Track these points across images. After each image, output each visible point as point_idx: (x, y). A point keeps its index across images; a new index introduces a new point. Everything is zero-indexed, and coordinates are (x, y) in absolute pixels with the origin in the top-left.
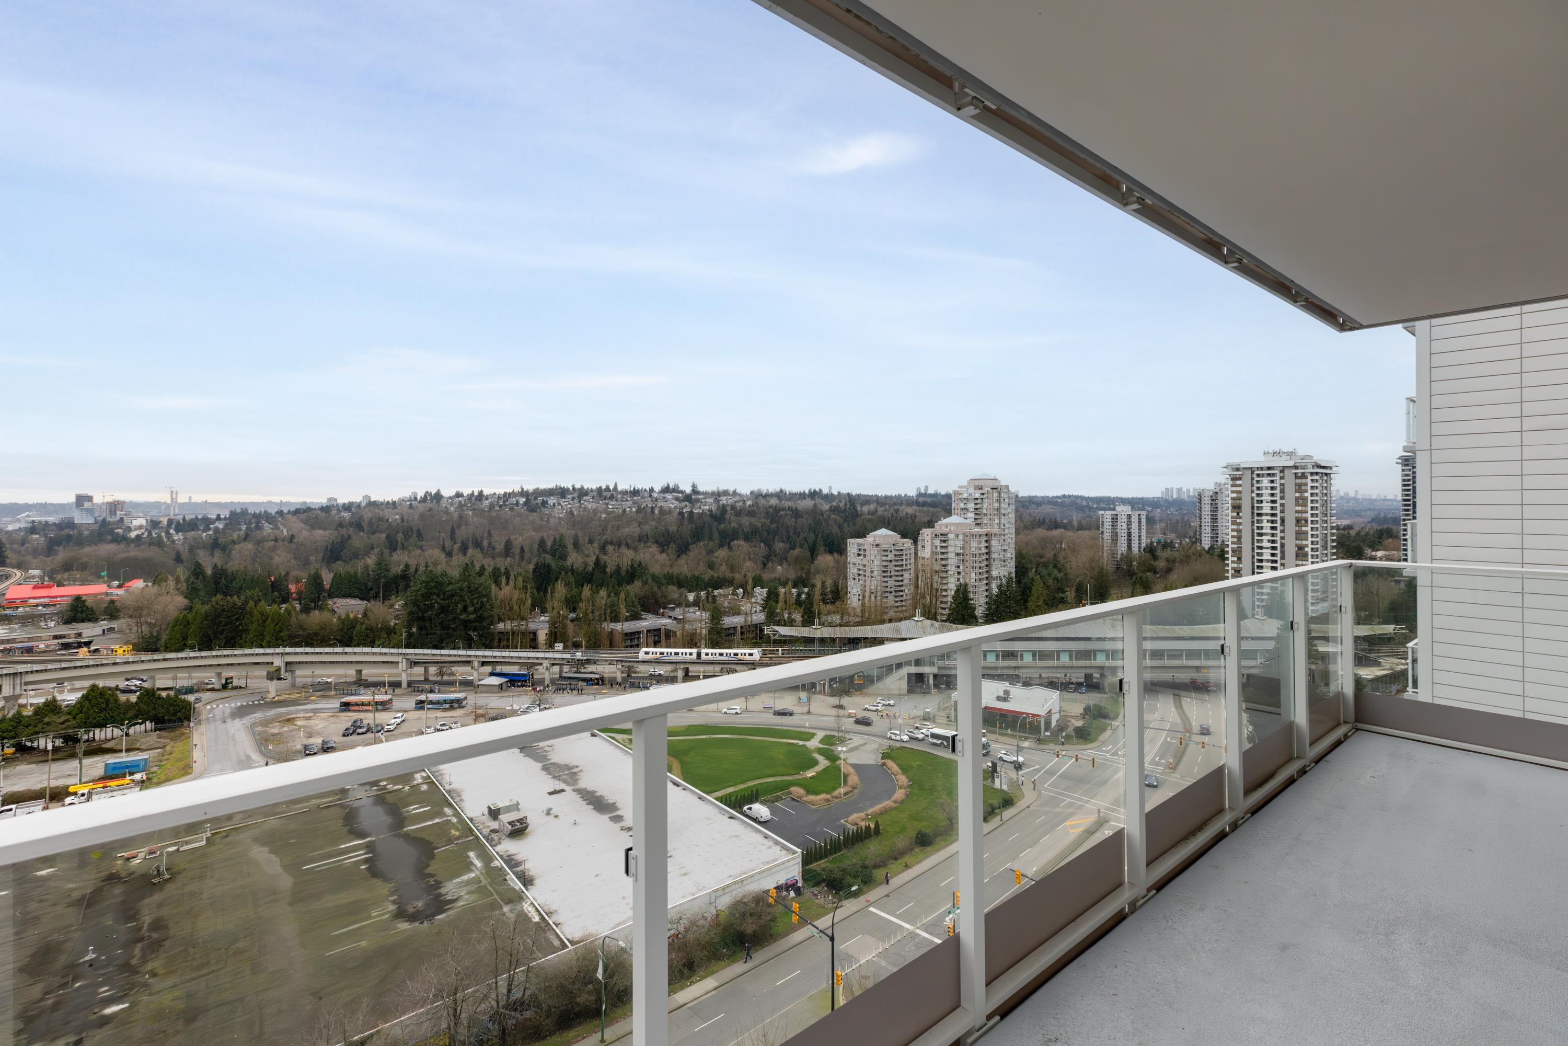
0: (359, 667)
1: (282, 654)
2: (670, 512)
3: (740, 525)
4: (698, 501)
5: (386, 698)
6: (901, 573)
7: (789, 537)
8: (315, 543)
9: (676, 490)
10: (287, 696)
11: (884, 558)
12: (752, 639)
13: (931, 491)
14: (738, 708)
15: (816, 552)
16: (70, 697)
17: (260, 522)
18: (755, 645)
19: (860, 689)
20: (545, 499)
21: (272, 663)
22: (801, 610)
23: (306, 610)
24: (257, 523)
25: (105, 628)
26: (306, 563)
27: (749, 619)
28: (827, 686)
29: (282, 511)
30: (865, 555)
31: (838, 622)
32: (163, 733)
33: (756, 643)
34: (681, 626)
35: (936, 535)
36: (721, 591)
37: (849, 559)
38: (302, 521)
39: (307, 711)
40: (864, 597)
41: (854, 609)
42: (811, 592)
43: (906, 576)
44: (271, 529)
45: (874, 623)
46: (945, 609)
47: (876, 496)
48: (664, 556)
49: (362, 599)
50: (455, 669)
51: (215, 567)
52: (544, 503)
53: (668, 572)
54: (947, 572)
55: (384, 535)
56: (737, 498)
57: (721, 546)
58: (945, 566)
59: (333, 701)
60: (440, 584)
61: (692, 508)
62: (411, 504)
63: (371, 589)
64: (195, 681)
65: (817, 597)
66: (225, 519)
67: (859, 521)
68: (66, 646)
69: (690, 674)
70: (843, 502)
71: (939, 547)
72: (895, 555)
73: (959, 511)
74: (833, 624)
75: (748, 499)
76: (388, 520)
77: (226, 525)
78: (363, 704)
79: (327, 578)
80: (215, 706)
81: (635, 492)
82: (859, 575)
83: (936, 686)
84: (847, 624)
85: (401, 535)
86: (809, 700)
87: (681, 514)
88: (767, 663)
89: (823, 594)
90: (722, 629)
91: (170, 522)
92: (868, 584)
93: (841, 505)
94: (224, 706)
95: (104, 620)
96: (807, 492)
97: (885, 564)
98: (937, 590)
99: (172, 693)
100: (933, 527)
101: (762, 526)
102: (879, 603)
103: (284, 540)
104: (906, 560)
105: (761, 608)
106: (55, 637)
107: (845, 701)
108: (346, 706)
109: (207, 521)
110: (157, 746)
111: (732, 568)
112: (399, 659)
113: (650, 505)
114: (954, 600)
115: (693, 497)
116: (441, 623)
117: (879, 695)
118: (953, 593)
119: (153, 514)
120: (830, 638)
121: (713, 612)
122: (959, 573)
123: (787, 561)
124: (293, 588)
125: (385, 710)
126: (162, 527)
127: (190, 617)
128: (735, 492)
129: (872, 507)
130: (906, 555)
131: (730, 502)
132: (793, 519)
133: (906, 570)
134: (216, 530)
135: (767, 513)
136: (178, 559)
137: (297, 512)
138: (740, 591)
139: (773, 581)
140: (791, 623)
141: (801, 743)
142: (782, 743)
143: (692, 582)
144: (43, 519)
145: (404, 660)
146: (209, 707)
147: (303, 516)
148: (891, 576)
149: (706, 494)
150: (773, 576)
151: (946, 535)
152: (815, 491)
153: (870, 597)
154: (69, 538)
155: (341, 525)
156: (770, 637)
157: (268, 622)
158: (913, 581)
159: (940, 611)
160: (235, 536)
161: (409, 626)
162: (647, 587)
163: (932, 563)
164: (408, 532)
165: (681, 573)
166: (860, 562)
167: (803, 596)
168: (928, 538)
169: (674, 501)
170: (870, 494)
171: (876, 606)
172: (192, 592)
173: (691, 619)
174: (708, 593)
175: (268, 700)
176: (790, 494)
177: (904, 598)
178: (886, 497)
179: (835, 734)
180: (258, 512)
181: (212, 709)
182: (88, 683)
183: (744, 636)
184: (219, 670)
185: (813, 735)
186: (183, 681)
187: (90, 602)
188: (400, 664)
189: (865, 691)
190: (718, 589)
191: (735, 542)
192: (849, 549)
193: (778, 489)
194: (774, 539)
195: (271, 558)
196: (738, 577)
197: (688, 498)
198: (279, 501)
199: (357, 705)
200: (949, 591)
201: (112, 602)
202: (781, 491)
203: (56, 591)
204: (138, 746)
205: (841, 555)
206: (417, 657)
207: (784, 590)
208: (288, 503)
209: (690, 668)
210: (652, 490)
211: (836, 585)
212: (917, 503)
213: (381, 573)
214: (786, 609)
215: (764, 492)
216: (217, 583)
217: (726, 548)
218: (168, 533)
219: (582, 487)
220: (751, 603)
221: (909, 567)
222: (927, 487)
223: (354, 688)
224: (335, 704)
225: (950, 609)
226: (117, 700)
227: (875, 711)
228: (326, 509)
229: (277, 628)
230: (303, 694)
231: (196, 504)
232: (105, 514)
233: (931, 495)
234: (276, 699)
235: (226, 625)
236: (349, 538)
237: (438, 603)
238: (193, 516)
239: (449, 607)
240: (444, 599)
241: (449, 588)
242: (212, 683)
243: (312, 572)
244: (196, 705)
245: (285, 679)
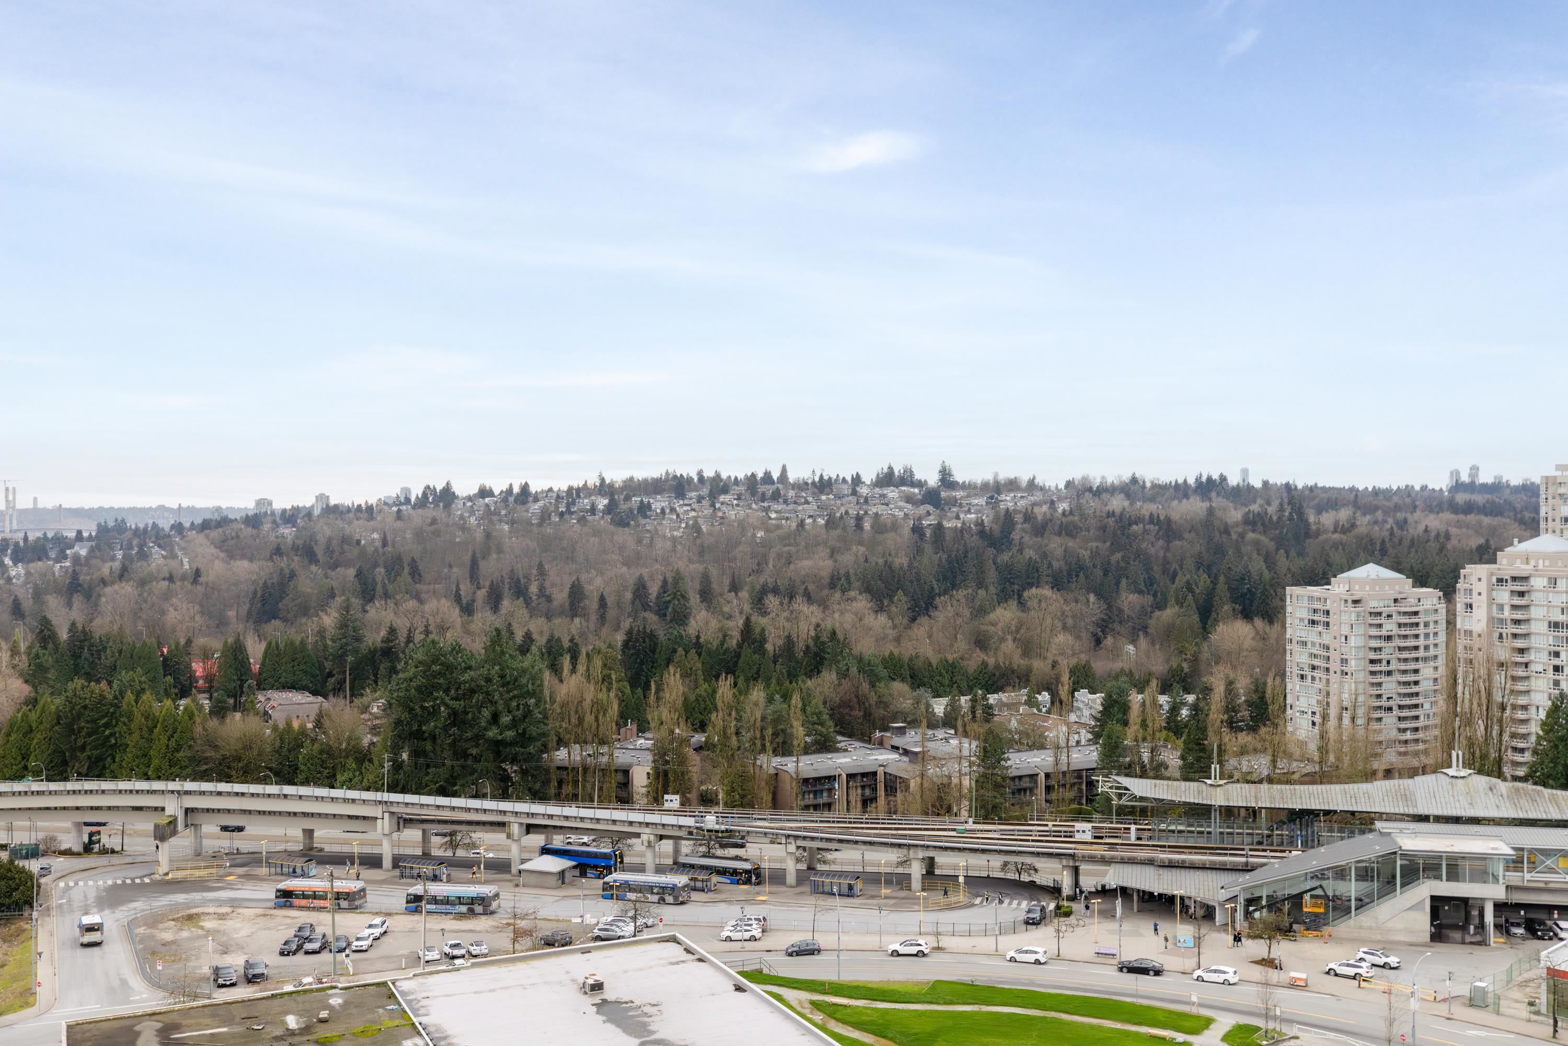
0: (309, 824)
1: (178, 792)
2: (895, 526)
3: (1044, 555)
4: (954, 502)
5: (353, 886)
6: (1412, 666)
7: (1150, 582)
8: (235, 584)
9: (907, 479)
10: (188, 872)
11: (1374, 632)
12: (1072, 801)
13: (1486, 478)
14: (1041, 950)
15: (1214, 615)
17: (145, 544)
18: (1081, 815)
19: (1315, 924)
20: (645, 500)
21: (163, 809)
22: (1180, 742)
23: (219, 711)
24: (141, 547)
26: (222, 623)
27: (1064, 758)
28: (1240, 915)
29: (180, 524)
30: (1328, 624)
31: (1265, 773)
33: (1080, 812)
34: (918, 768)
35: (1500, 581)
36: (1003, 697)
37: (1289, 633)
38: (213, 542)
39: (220, 902)
40: (1325, 717)
41: (1302, 744)
42: (1201, 705)
43: (1427, 671)
44: (164, 557)
45: (1350, 778)
46: (1522, 751)
47: (1352, 489)
48: (882, 619)
49: (315, 693)
50: (477, 836)
51: (73, 626)
52: (644, 509)
53: (891, 653)
54: (1526, 665)
55: (352, 572)
56: (1037, 497)
57: (1003, 597)
58: (1522, 651)
59: (266, 886)
60: (449, 668)
61: (941, 517)
62: (399, 511)
63: (330, 675)
64: (41, 835)
65: (1216, 714)
66: (90, 538)
67: (1312, 546)
69: (937, 872)
70: (1275, 504)
71: (1507, 609)
72: (1400, 625)
73: (1558, 525)
74: (1254, 777)
75: (1060, 499)
76: (358, 542)
77: (92, 550)
78: (315, 896)
79: (255, 651)
80: (71, 884)
81: (823, 485)
82: (1314, 668)
83: (1503, 928)
84: (1286, 779)
85: (382, 570)
86: (1198, 941)
87: (917, 530)
88: (1103, 857)
89: (1231, 708)
90: (1004, 778)
92: (1334, 688)
93: (1271, 510)
94: (86, 884)
96: (1191, 481)
97: (1374, 644)
98: (1503, 708)
99: (5, 856)
100: (1494, 561)
101: (1092, 557)
102: (1361, 732)
103: (183, 578)
104: (1427, 636)
105: (1090, 736)
107: (1282, 949)
108: (286, 898)
109: (62, 543)
111: (1027, 648)
112: (376, 812)
113: (853, 512)
114: (1547, 732)
115: (943, 494)
116: (453, 745)
117: (1363, 942)
118: (1542, 715)
120: (1247, 808)
121: (985, 741)
122: (1557, 669)
123: (1146, 633)
124: (198, 668)
125: (353, 909)
127: (33, 717)
128: (1032, 484)
129: (1344, 515)
130: (1426, 625)
131: (1022, 503)
132: (1161, 543)
133: (1426, 659)
134: (76, 559)
135: (1104, 528)
136: (17, 611)
137: (205, 526)
138: (1044, 697)
139: (1116, 677)
140: (1156, 771)
141: (1180, 1037)
142: (1137, 1034)
143: (941, 675)
145: (386, 815)
146: (62, 884)
147: (215, 534)
148: (1389, 673)
149: (969, 487)
150: (1118, 666)
151: (1525, 579)
152: (1209, 479)
153: (1340, 718)
155: (278, 551)
156: (1109, 800)
157: (156, 731)
158: (1443, 684)
159: (1510, 755)
160: (106, 571)
161: (396, 749)
162: (846, 684)
163: (1491, 645)
164: (394, 565)
165: (917, 656)
166: (1317, 640)
167: (1185, 712)
168: (1482, 587)
169: (902, 504)
170: (1338, 484)
171: (1353, 738)
172: (36, 673)
173: (939, 755)
174: (974, 701)
175: (157, 877)
176: (1155, 486)
177: (1420, 724)
178: (1376, 492)
179: (1259, 1023)
180: (142, 525)
181: (68, 888)
183: (1054, 796)
184: (76, 817)
185: (1208, 1022)
186: (22, 838)
188: (379, 822)
189: (1327, 930)
190: (995, 691)
191: (1034, 590)
192: (1289, 609)
193: (1126, 477)
194: (1118, 584)
195: (163, 612)
196: (1039, 666)
197: (932, 497)
198: (176, 506)
199: (304, 896)
200: (1533, 710)
202: (1134, 480)
205: (1271, 622)
206: (409, 810)
207: (1140, 697)
208: (191, 510)
209: (937, 860)
210: (857, 480)
211: (1259, 689)
212: (1454, 507)
213: (347, 644)
214: (1144, 739)
215: (1097, 483)
216: (76, 656)
217: (1013, 604)
219: (718, 476)
220: (1068, 724)
221: (1432, 652)
222: (1475, 470)
223: (299, 863)
224: (268, 892)
225: (1535, 752)
227: (1354, 978)
228: (253, 521)
229: (172, 743)
230: (214, 871)
231: (46, 511)
233: (1485, 488)
234: (170, 876)
235: (89, 735)
236: (293, 575)
237: (447, 706)
238: (39, 534)
239: (467, 713)
240: (456, 699)
241: (466, 677)
242: (70, 841)
243: (230, 640)
244: (43, 881)
245: (183, 842)
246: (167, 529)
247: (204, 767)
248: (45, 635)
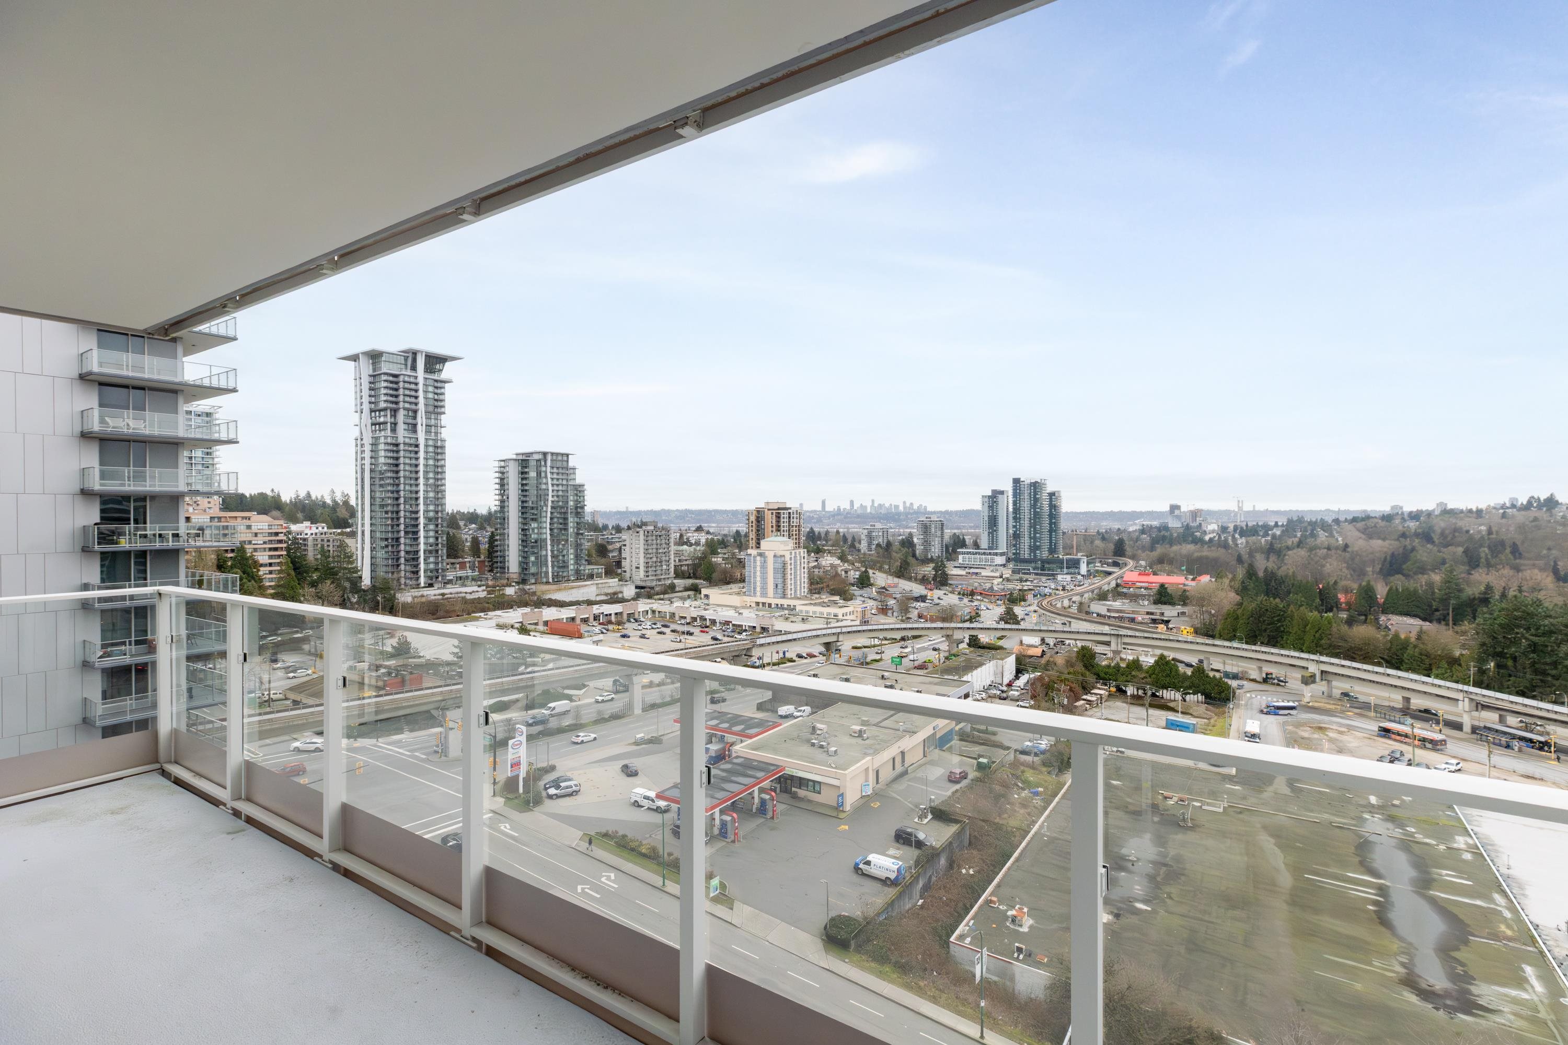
0: (1407, 694)
1: (1317, 661)
5: (1438, 737)
8: (1372, 553)
10: (1322, 704)
16: (1148, 660)
17: (1315, 529)
21: (1307, 668)
23: (1350, 622)
24: (1312, 531)
25: (1179, 611)
26: (1362, 573)
29: (1338, 519)
32: (1210, 707)
38: (1359, 530)
39: (1341, 725)
44: (1326, 537)
49: (1424, 620)
50: (1551, 728)
51: (1266, 570)
55: (1460, 550)
59: (1372, 722)
60: (1531, 615)
62: (1504, 512)
63: (1437, 610)
64: (1240, 669)
66: (1283, 525)
68: (1154, 621)
76: (1468, 532)
77: (1283, 531)
78: (1406, 736)
79: (1381, 591)
80: (1254, 696)
85: (1486, 550)
91: (1236, 528)
94: (1261, 698)
95: (1179, 605)
99: (1218, 675)
103: (1337, 548)
106: (1148, 613)
108: (1385, 732)
109: (1266, 528)
110: (1205, 716)
112: (1460, 696)
116: (1533, 664)
119: (1224, 520)
124: (1342, 597)
125: (1434, 750)
126: (1229, 532)
127: (1239, 612)
134: (1274, 536)
136: (1240, 560)
137: (1355, 520)
144: (1149, 523)
145: (1467, 700)
146: (1248, 695)
147: (1360, 525)
154: (1164, 538)
155: (1403, 535)
157: (1308, 628)
160: (1289, 543)
161: (1481, 661)
164: (1497, 547)
172: (1243, 590)
175: (1302, 703)
180: (1314, 520)
181: (1251, 698)
182: (1158, 652)
184: (1259, 664)
186: (1232, 667)
187: (1170, 590)
188: (1461, 702)
195: (1323, 566)
198: (1337, 510)
199: (1399, 735)
201: (1185, 591)
203: (1152, 578)
204: (1191, 711)
206: (1490, 701)
208: (1347, 512)
213: (1451, 593)
216: (1267, 584)
218: (1233, 537)
223: (1398, 716)
224: (1374, 726)
226: (1177, 670)
228: (1387, 518)
229: (1317, 635)
230: (1339, 707)
231: (1259, 512)
232: (1188, 520)
234: (1311, 704)
235: (1269, 624)
236: (1413, 549)
237: (1526, 639)
238: (1255, 523)
239: (1547, 646)
240: (1536, 635)
241: (1546, 622)
242: (1254, 675)
243: (1364, 584)
244: (1238, 691)
245: (1320, 687)
246: (1330, 522)
247: (1338, 651)
248: (1251, 573)
